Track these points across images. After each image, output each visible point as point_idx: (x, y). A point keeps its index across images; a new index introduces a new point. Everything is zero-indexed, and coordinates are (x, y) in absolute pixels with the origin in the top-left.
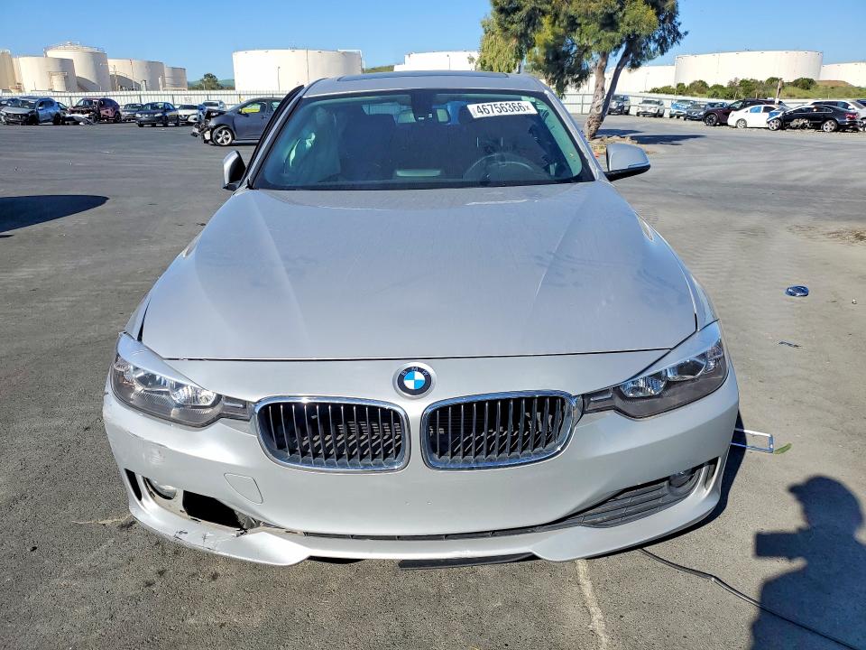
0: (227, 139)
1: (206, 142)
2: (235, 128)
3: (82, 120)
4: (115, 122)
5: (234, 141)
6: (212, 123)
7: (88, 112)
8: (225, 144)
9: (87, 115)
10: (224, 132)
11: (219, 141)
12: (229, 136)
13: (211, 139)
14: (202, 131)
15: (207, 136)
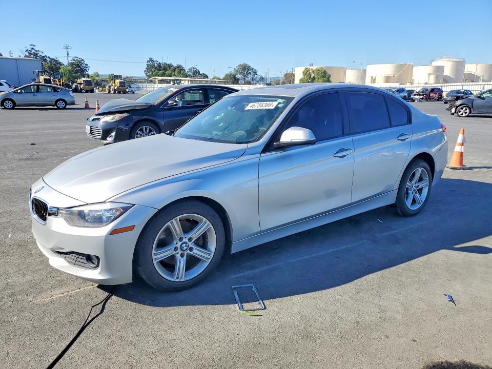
0: (466, 113)
1: (453, 114)
2: (472, 107)
3: (417, 99)
4: (438, 100)
5: (470, 115)
6: (458, 103)
7: (423, 95)
8: (464, 115)
9: (422, 97)
10: (464, 108)
11: (460, 114)
12: (468, 111)
13: (455, 112)
14: (451, 107)
15: (453, 111)
